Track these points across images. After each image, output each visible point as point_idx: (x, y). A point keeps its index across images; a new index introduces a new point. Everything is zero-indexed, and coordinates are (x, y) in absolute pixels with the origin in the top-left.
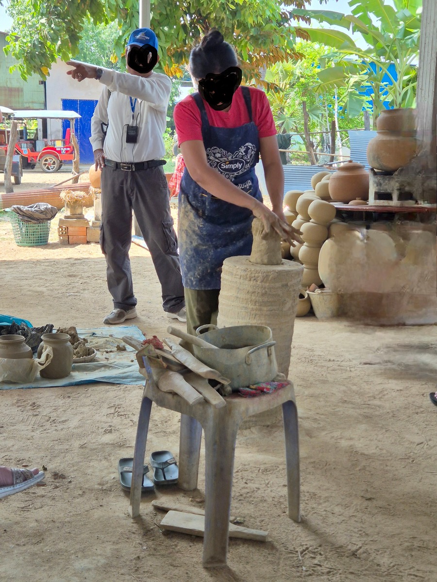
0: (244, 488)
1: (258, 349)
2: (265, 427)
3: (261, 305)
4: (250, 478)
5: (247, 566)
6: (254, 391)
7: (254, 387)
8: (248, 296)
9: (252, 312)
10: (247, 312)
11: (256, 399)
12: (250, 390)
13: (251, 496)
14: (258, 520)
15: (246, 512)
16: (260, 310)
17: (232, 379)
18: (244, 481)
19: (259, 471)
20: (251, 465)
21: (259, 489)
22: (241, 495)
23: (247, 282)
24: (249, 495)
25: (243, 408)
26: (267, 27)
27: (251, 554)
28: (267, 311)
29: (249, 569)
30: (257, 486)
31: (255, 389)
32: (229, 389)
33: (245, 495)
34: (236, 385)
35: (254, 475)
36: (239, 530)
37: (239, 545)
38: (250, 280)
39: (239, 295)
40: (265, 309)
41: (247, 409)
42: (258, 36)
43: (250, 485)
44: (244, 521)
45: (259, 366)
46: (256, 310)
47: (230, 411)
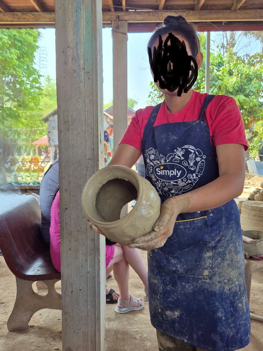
0: (253, 297)
1: (261, 241)
2: (261, 272)
3: (259, 221)
4: (256, 293)
5: (257, 331)
6: (259, 258)
7: (259, 256)
8: (253, 218)
9: (255, 224)
10: (253, 224)
11: (260, 261)
12: (257, 257)
13: (257, 301)
14: (260, 312)
15: (255, 308)
16: (259, 223)
17: (249, 252)
18: (254, 294)
19: (260, 291)
20: (256, 288)
21: (260, 298)
22: (252, 300)
23: (253, 212)
24: (255, 301)
25: (254, 265)
26: (255, 108)
27: (258, 326)
28: (262, 224)
29: (258, 333)
30: (259, 297)
31: (259, 257)
32: (248, 256)
33: (254, 301)
34: (251, 255)
35: (257, 292)
36: (253, 315)
37: (253, 322)
38: (254, 211)
39: (249, 217)
40: (261, 223)
41: (256, 266)
42: (251, 112)
43: (256, 296)
44: (255, 312)
45: (261, 248)
46: (257, 223)
47: (249, 266)
